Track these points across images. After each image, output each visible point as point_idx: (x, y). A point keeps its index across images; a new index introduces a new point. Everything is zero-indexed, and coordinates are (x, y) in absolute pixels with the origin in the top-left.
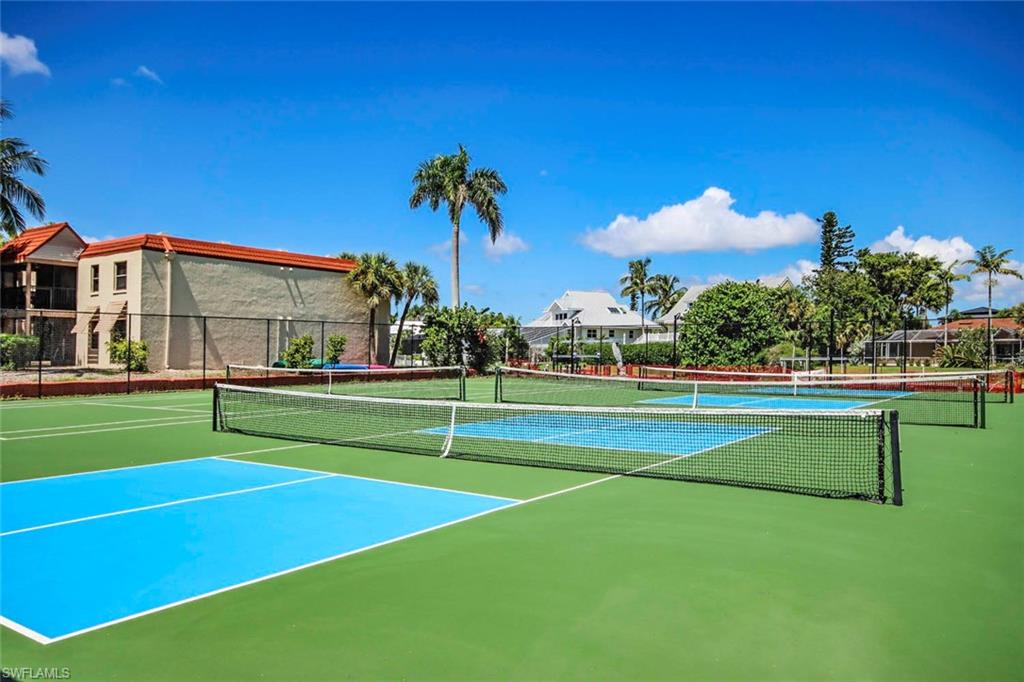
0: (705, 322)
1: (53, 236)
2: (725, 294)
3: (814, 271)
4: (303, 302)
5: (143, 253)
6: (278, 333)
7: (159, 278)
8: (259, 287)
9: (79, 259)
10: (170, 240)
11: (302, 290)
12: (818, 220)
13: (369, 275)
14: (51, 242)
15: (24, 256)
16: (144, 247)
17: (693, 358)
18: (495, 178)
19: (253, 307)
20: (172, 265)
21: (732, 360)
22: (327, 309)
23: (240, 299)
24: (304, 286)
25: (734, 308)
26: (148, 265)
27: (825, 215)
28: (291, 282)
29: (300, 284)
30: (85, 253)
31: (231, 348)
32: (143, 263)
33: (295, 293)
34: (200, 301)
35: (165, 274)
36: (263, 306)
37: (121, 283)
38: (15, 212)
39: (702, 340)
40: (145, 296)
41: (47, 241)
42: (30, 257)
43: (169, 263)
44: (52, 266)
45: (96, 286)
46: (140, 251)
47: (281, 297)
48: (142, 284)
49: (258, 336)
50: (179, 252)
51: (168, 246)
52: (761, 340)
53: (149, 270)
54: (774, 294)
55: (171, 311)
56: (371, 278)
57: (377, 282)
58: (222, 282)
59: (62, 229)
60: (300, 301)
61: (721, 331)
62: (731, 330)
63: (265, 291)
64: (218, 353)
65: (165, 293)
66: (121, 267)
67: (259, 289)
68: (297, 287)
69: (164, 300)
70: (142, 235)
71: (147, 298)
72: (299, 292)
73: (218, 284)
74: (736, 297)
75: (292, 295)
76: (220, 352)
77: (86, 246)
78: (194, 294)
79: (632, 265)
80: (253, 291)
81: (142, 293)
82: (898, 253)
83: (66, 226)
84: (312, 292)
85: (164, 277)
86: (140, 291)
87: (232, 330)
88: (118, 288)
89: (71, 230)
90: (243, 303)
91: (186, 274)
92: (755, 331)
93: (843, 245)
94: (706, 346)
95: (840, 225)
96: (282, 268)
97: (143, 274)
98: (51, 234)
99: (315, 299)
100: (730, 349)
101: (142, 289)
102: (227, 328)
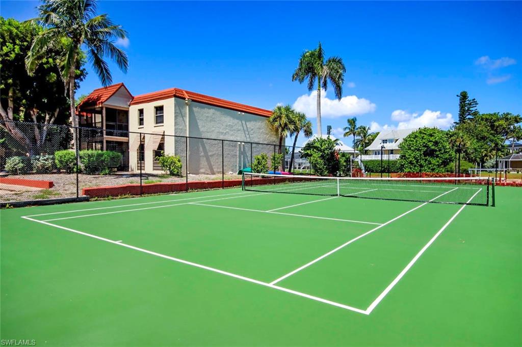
0: (416, 149)
1: (117, 91)
2: (425, 134)
3: (454, 123)
4: (248, 134)
5: (175, 100)
6: (238, 152)
7: (183, 116)
8: (229, 124)
9: (130, 106)
10: (187, 92)
11: (248, 127)
12: (457, 96)
13: (283, 119)
14: (115, 94)
15: (102, 103)
16: (175, 96)
17: (411, 168)
18: (340, 63)
19: (227, 136)
20: (189, 107)
21: (433, 170)
22: (259, 138)
23: (221, 131)
24: (249, 125)
25: (431, 141)
26: (177, 108)
27: (461, 93)
28: (244, 122)
29: (247, 123)
30: (133, 102)
31: (217, 161)
32: (175, 106)
33: (245, 128)
34: (202, 131)
35: (186, 113)
36: (232, 135)
37: (159, 119)
38: (106, 70)
39: (415, 159)
40: (177, 127)
41: (113, 94)
42: (105, 103)
43: (188, 107)
44: (116, 110)
45: (141, 121)
46: (173, 99)
47: (239, 130)
48: (175, 120)
49: (229, 154)
50: (193, 101)
51: (186, 96)
52: (446, 159)
53: (178, 111)
54: (447, 134)
55: (189, 134)
56: (284, 120)
57: (288, 123)
58: (213, 120)
59: (119, 88)
60: (247, 133)
61: (425, 154)
62: (430, 153)
63: (232, 127)
64: (211, 164)
65: (186, 126)
66: (160, 109)
67: (230, 125)
68: (246, 125)
69: (186, 130)
70: (172, 89)
71: (177, 128)
72: (247, 128)
73: (211, 121)
74: (431, 135)
75: (244, 129)
76: (212, 163)
77: (133, 98)
78: (200, 127)
79: (349, 121)
80: (227, 126)
81: (175, 126)
82: (498, 113)
83: (123, 85)
84: (252, 128)
85: (185, 116)
86: (174, 124)
87: (218, 150)
88: (157, 123)
89: (125, 87)
90: (222, 133)
91: (196, 114)
92: (442, 154)
93: (471, 109)
94: (417, 162)
95: (470, 98)
96: (239, 113)
97: (175, 113)
98: (115, 90)
99: (254, 132)
100: (430, 164)
101: (175, 123)
102: (215, 149)
